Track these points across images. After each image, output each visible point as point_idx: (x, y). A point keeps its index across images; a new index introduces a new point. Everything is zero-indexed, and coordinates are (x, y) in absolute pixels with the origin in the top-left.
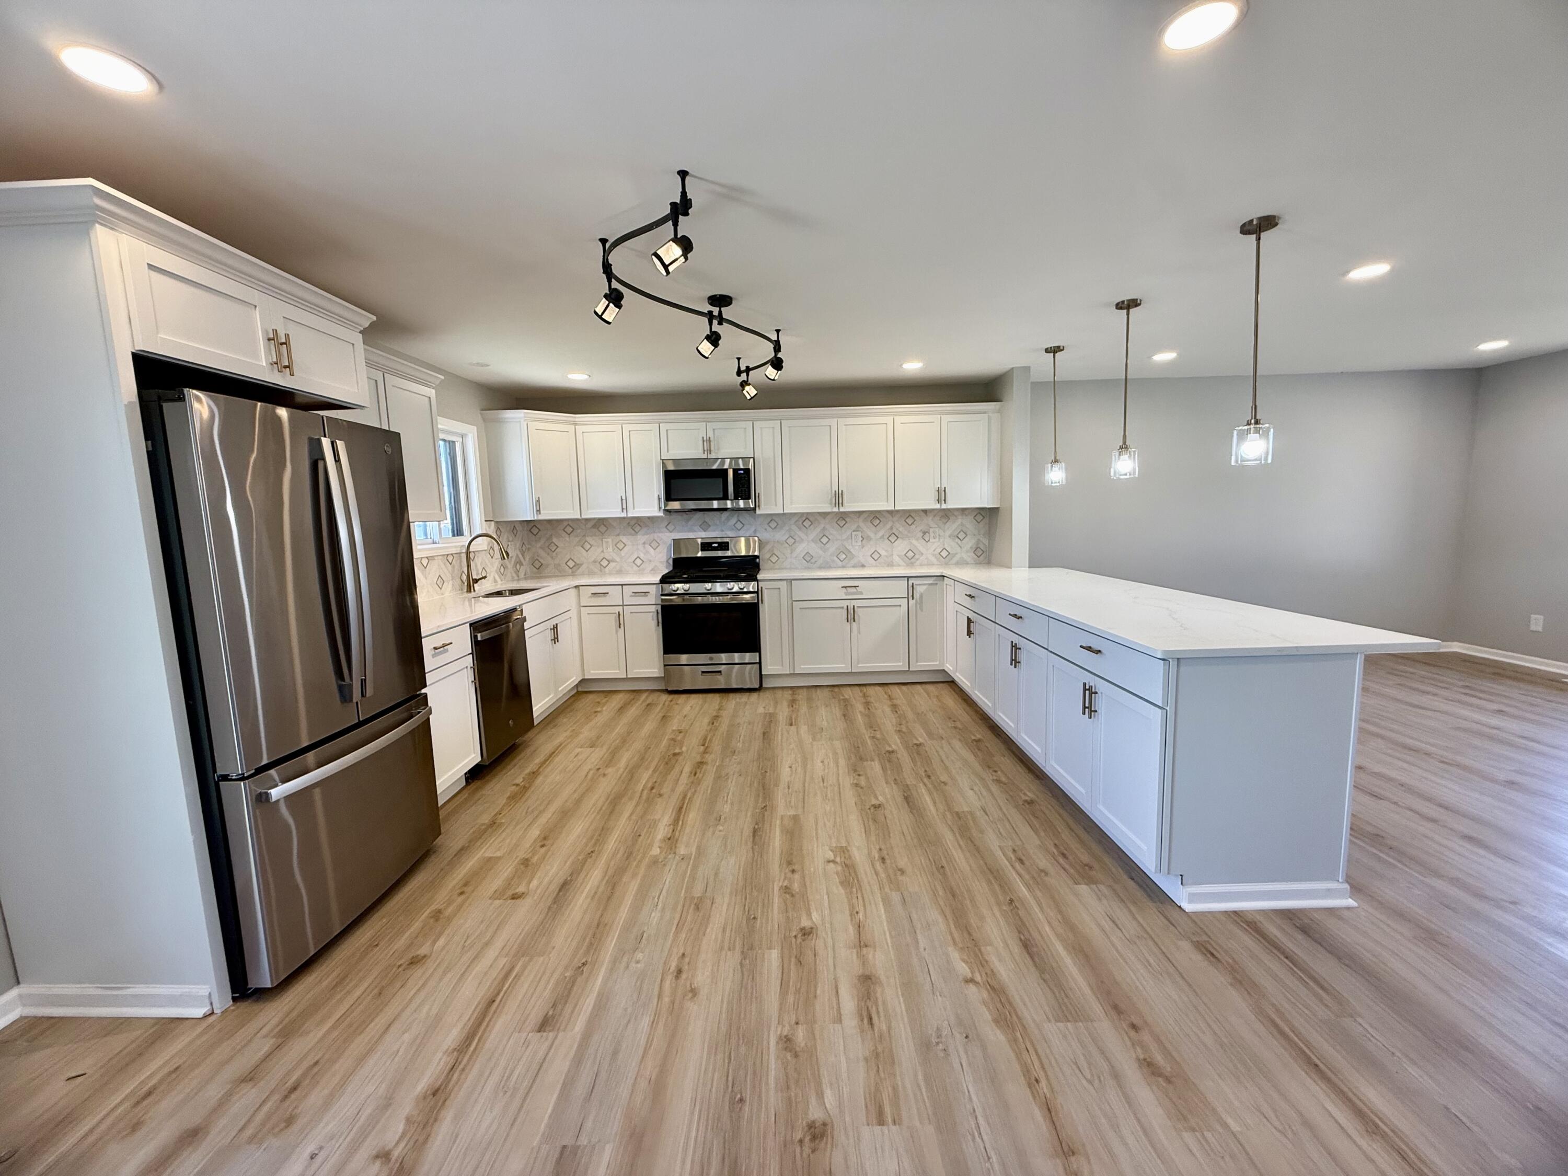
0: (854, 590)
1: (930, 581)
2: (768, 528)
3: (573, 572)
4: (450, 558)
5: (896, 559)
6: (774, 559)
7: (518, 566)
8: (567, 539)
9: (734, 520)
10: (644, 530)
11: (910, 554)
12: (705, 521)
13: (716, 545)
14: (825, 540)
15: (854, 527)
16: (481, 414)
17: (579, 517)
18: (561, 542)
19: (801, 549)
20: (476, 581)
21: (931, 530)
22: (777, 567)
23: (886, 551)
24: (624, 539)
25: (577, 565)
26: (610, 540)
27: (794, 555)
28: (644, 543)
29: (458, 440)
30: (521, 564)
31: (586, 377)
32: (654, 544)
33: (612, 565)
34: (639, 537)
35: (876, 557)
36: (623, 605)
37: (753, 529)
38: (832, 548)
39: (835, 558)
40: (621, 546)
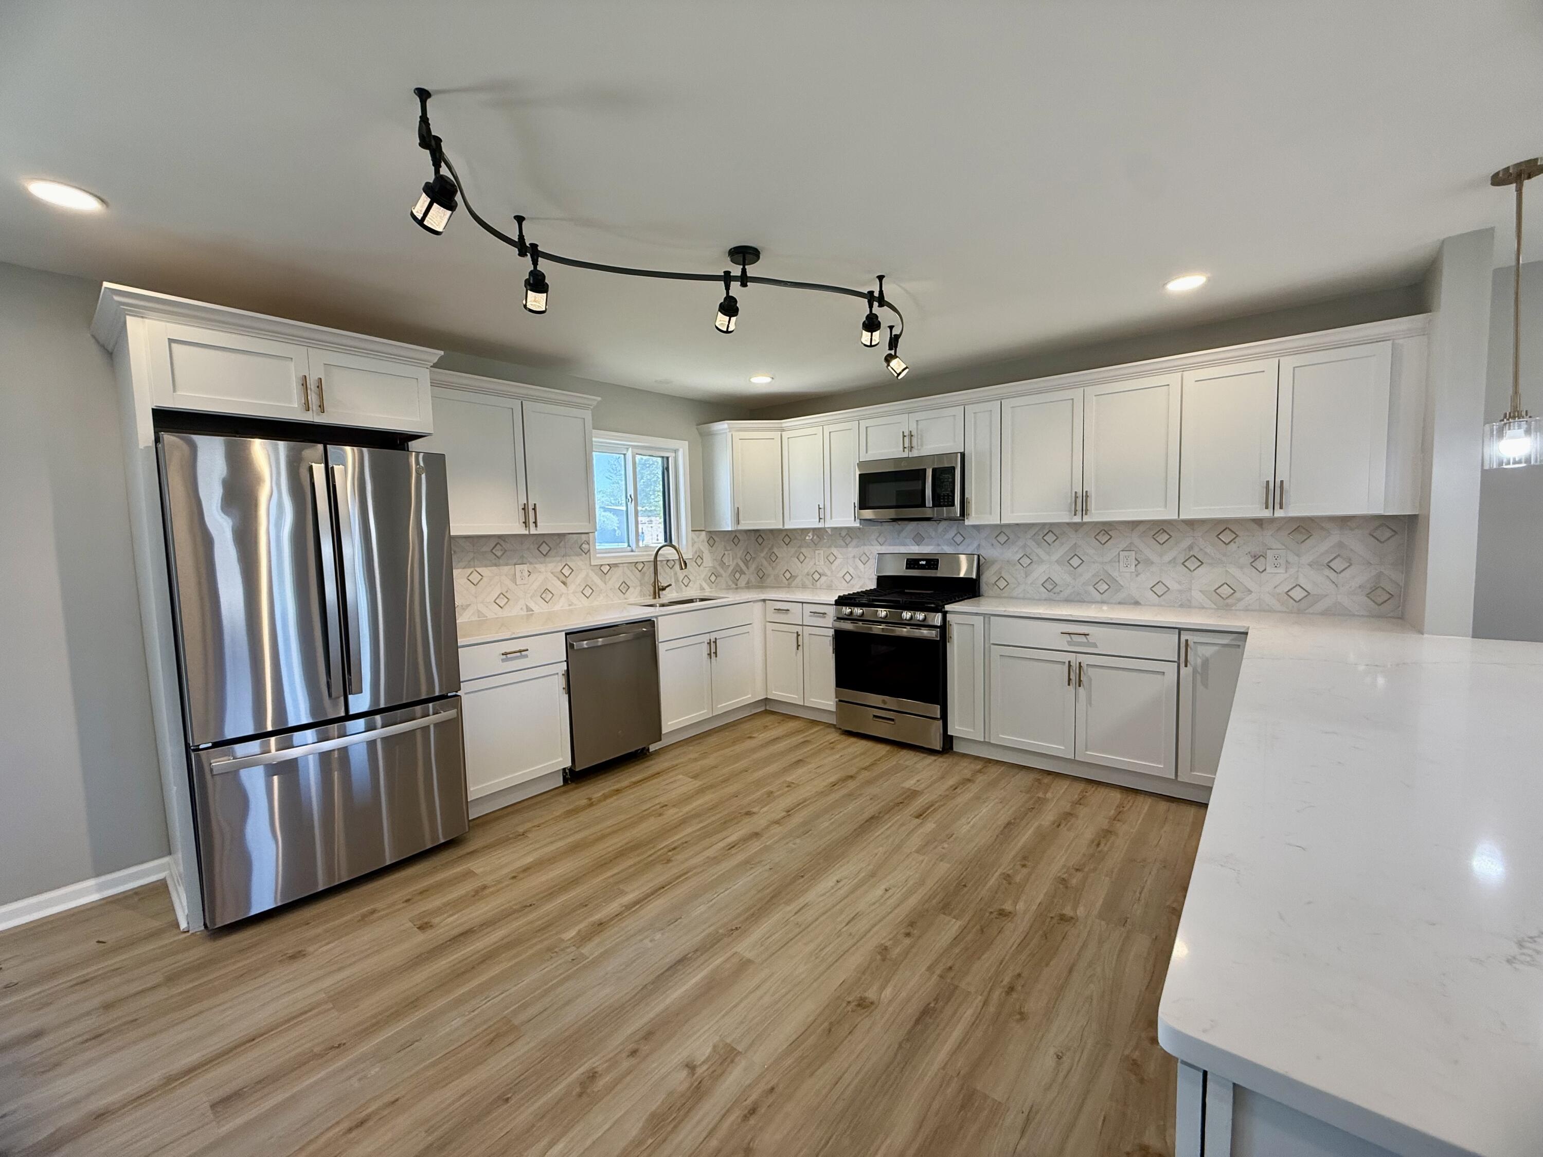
0: (1083, 639)
1: (1226, 640)
2: (995, 542)
3: (789, 584)
4: (640, 566)
5: (1197, 596)
6: (1002, 584)
7: (737, 575)
8: (785, 549)
9: (952, 533)
10: (854, 542)
11: (1226, 591)
12: (918, 533)
13: (924, 563)
14: (1075, 562)
15: (1123, 545)
16: (697, 429)
17: (781, 527)
18: (782, 552)
19: (1040, 572)
20: (664, 589)
21: (1270, 554)
22: (1006, 595)
23: (1179, 583)
24: (835, 551)
25: (793, 577)
26: (822, 552)
27: (1030, 580)
28: (854, 557)
29: (671, 455)
30: (742, 573)
31: (768, 380)
32: (864, 558)
33: (823, 579)
34: (850, 549)
35: (1160, 592)
36: (802, 625)
37: (975, 545)
38: (1087, 573)
39: (1091, 589)
40: (832, 558)
